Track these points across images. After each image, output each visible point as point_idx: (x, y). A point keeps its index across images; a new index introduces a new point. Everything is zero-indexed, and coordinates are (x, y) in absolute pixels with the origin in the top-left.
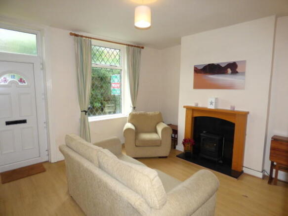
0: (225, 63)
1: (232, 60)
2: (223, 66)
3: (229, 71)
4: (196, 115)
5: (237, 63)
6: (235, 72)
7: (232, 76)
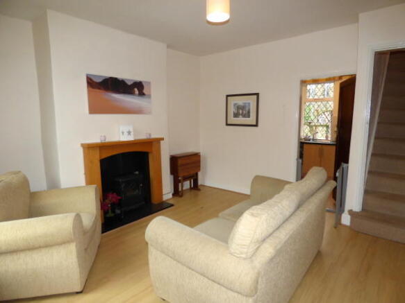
0: (132, 80)
1: (138, 79)
2: (129, 83)
3: (136, 91)
4: (105, 155)
5: (144, 84)
6: (142, 94)
7: (140, 98)
